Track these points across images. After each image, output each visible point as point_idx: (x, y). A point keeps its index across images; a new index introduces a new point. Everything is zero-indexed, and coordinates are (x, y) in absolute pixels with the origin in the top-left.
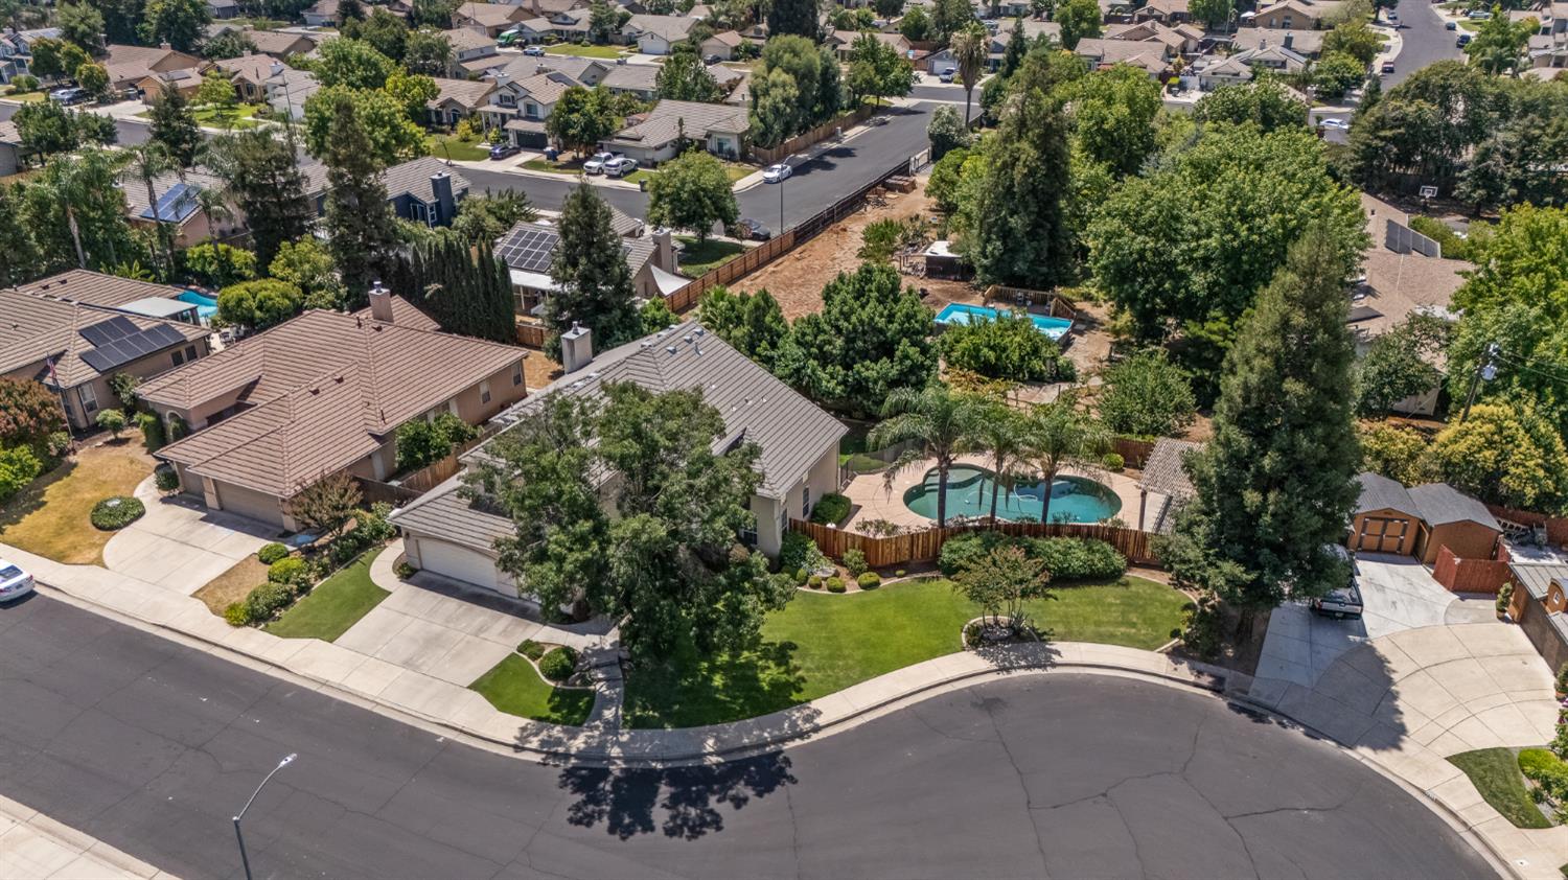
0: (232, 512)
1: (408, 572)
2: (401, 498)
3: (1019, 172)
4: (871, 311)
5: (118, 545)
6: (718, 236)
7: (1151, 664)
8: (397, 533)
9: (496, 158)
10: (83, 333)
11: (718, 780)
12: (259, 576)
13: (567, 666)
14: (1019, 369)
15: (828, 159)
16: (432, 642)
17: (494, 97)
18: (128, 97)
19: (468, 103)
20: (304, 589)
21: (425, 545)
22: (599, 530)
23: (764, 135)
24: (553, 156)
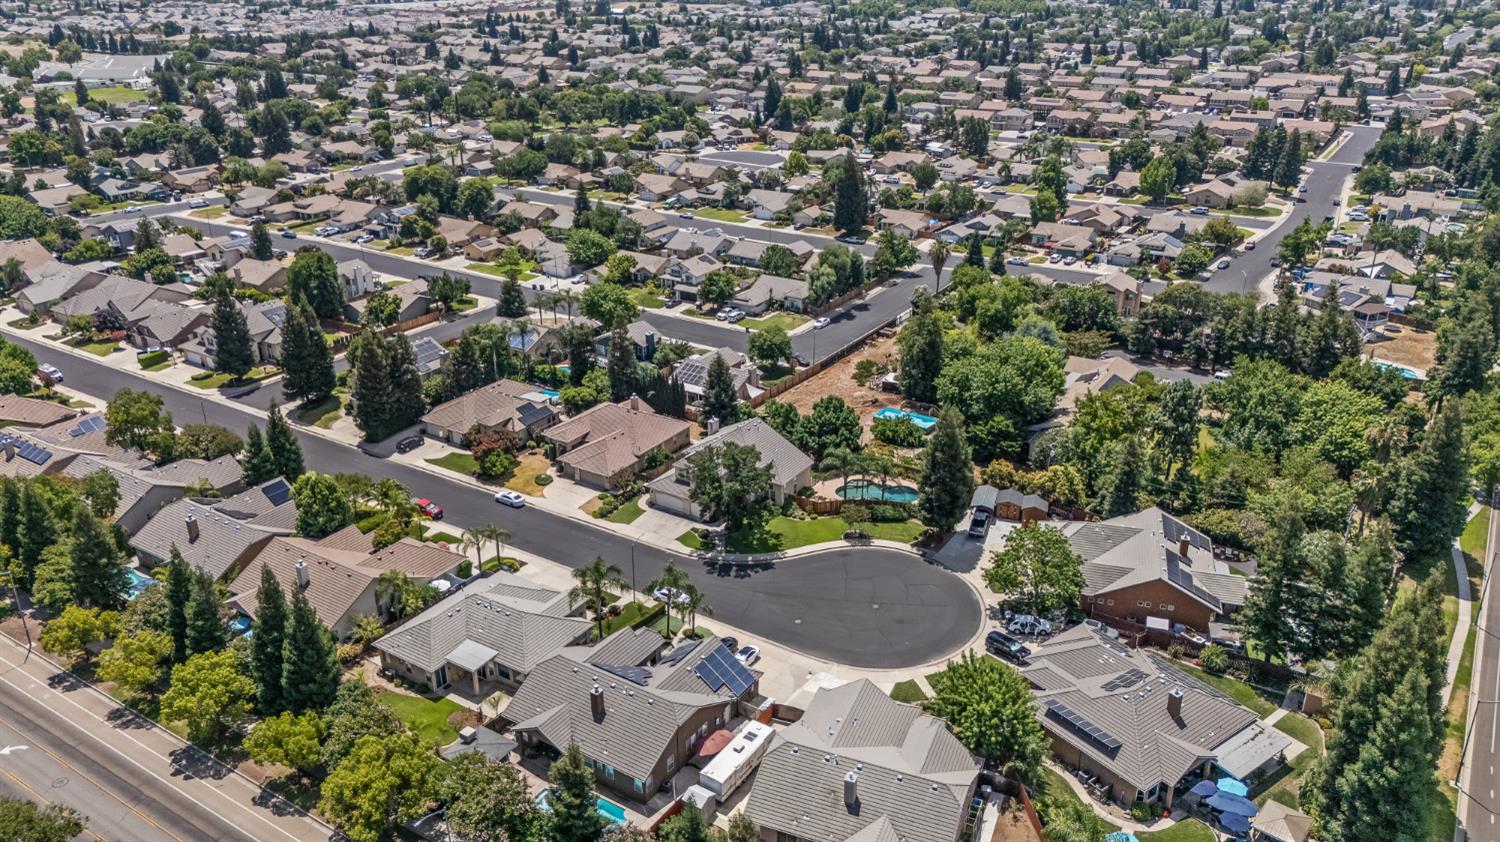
0: (585, 480)
1: (652, 504)
2: (648, 479)
3: (915, 350)
4: (830, 416)
5: (547, 490)
6: (782, 363)
7: (906, 548)
8: (647, 490)
9: (669, 307)
10: (518, 409)
11: (752, 567)
12: (600, 503)
13: (705, 535)
14: (903, 441)
15: (854, 312)
16: (662, 526)
17: (668, 270)
18: (456, 254)
19: (653, 270)
20: (616, 508)
21: (659, 496)
22: (720, 487)
23: (816, 300)
24: (699, 307)
